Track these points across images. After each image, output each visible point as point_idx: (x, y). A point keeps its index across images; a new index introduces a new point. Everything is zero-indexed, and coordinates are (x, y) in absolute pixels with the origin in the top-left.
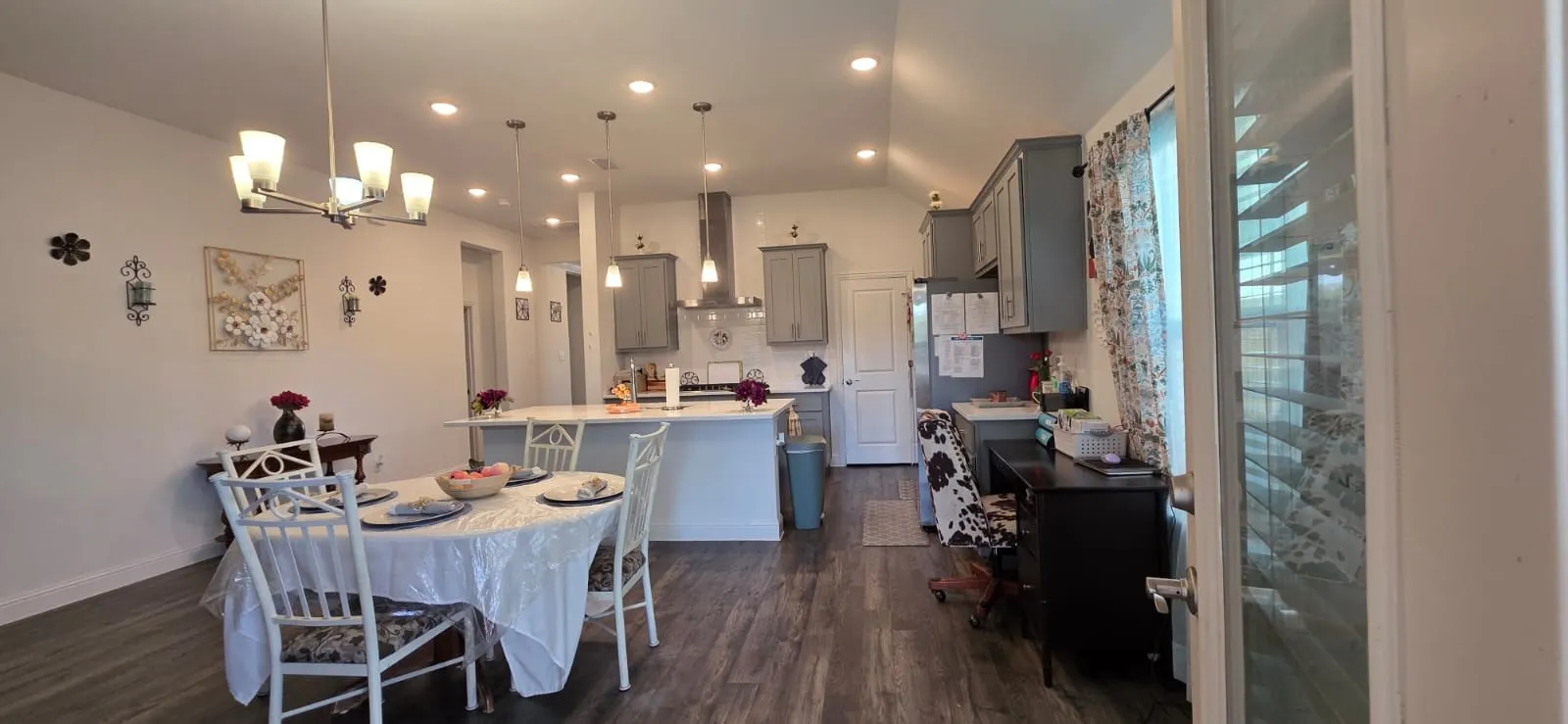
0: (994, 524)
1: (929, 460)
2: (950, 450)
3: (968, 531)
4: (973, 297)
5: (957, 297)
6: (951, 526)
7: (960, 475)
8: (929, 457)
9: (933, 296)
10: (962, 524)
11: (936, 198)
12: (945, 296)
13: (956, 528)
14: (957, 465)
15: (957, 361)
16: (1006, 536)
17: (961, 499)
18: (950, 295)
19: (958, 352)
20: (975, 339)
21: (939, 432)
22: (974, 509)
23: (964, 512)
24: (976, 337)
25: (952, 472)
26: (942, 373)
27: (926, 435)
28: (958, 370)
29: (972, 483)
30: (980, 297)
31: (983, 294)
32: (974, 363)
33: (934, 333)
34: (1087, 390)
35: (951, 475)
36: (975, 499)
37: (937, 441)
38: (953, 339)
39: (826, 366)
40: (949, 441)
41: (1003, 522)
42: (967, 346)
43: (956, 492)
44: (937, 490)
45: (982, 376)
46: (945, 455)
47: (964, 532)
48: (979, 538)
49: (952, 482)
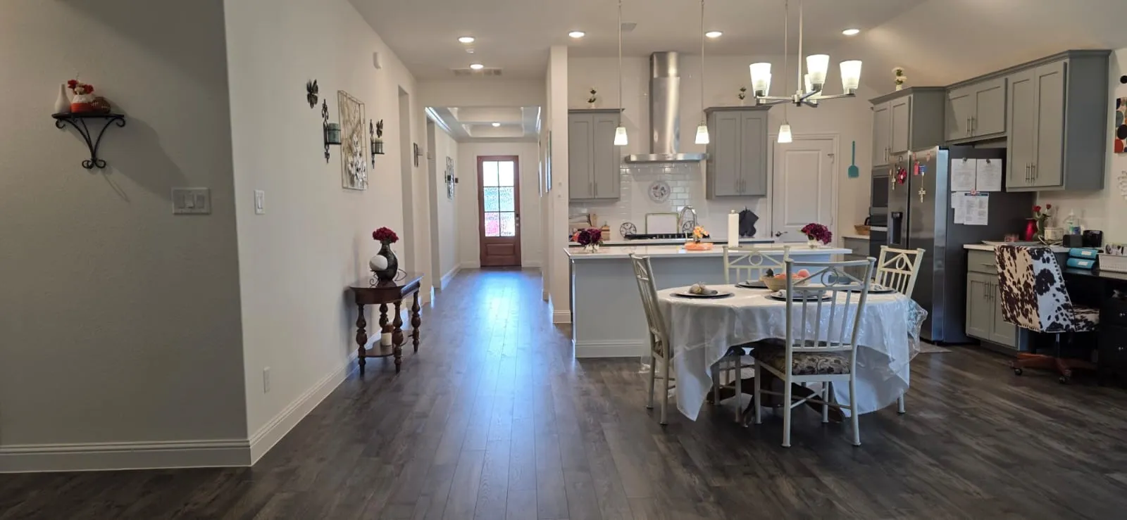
0: (1078, 317)
1: (1037, 274)
2: (1053, 268)
3: (1061, 321)
4: (983, 162)
5: (971, 161)
6: (1049, 318)
7: (1058, 284)
8: (1037, 272)
9: (953, 161)
10: (1057, 318)
11: (899, 73)
12: (961, 160)
13: (1053, 319)
14: (1056, 277)
15: (968, 213)
16: (1088, 323)
17: (1058, 300)
18: (966, 160)
19: (970, 206)
20: (983, 195)
21: (1046, 255)
22: (1066, 306)
23: (1059, 309)
24: (983, 193)
25: (1053, 282)
26: (956, 221)
27: (1035, 258)
28: (969, 219)
29: (1065, 290)
30: (988, 162)
31: (991, 160)
32: (981, 214)
33: (952, 190)
34: (1101, 232)
35: (1052, 284)
36: (1067, 300)
37: (1044, 261)
38: (966, 194)
39: (757, 218)
40: (1051, 261)
41: (1084, 315)
42: (977, 200)
43: (1054, 295)
44: (1041, 294)
45: (986, 224)
46: (1049, 271)
47: (1058, 322)
48: (1068, 326)
49: (1053, 289)
